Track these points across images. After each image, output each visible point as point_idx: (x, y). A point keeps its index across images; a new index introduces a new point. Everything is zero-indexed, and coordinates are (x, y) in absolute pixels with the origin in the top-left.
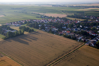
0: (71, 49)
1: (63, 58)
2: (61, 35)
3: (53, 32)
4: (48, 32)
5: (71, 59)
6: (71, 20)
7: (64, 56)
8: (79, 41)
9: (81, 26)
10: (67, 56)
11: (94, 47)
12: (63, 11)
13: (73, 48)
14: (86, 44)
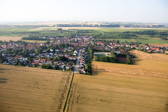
0: (65, 84)
1: (67, 100)
2: (36, 66)
3: (23, 64)
4: (15, 65)
5: (77, 98)
6: (32, 44)
7: (66, 97)
8: (65, 70)
9: (51, 50)
10: (70, 96)
11: (86, 74)
12: (13, 33)
13: (66, 81)
14: (75, 72)
